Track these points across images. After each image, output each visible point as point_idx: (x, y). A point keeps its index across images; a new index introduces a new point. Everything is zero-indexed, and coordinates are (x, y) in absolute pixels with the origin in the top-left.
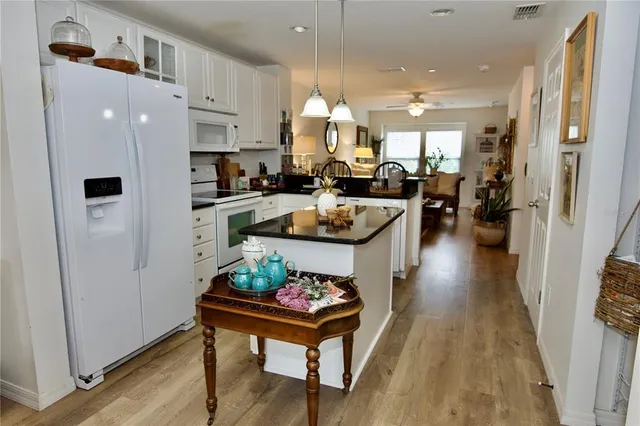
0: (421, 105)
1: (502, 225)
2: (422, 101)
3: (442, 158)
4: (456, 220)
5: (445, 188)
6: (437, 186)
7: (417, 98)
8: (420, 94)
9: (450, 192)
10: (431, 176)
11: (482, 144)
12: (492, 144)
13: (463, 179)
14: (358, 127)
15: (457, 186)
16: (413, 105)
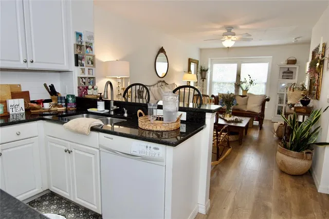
0: (233, 38)
1: (309, 155)
2: (234, 34)
3: (251, 82)
4: (261, 134)
5: (254, 107)
6: (247, 104)
7: (230, 31)
8: (232, 27)
9: (257, 110)
10: (242, 96)
11: (284, 73)
12: (292, 73)
13: (268, 100)
14: (189, 59)
15: (263, 105)
16: (226, 37)
